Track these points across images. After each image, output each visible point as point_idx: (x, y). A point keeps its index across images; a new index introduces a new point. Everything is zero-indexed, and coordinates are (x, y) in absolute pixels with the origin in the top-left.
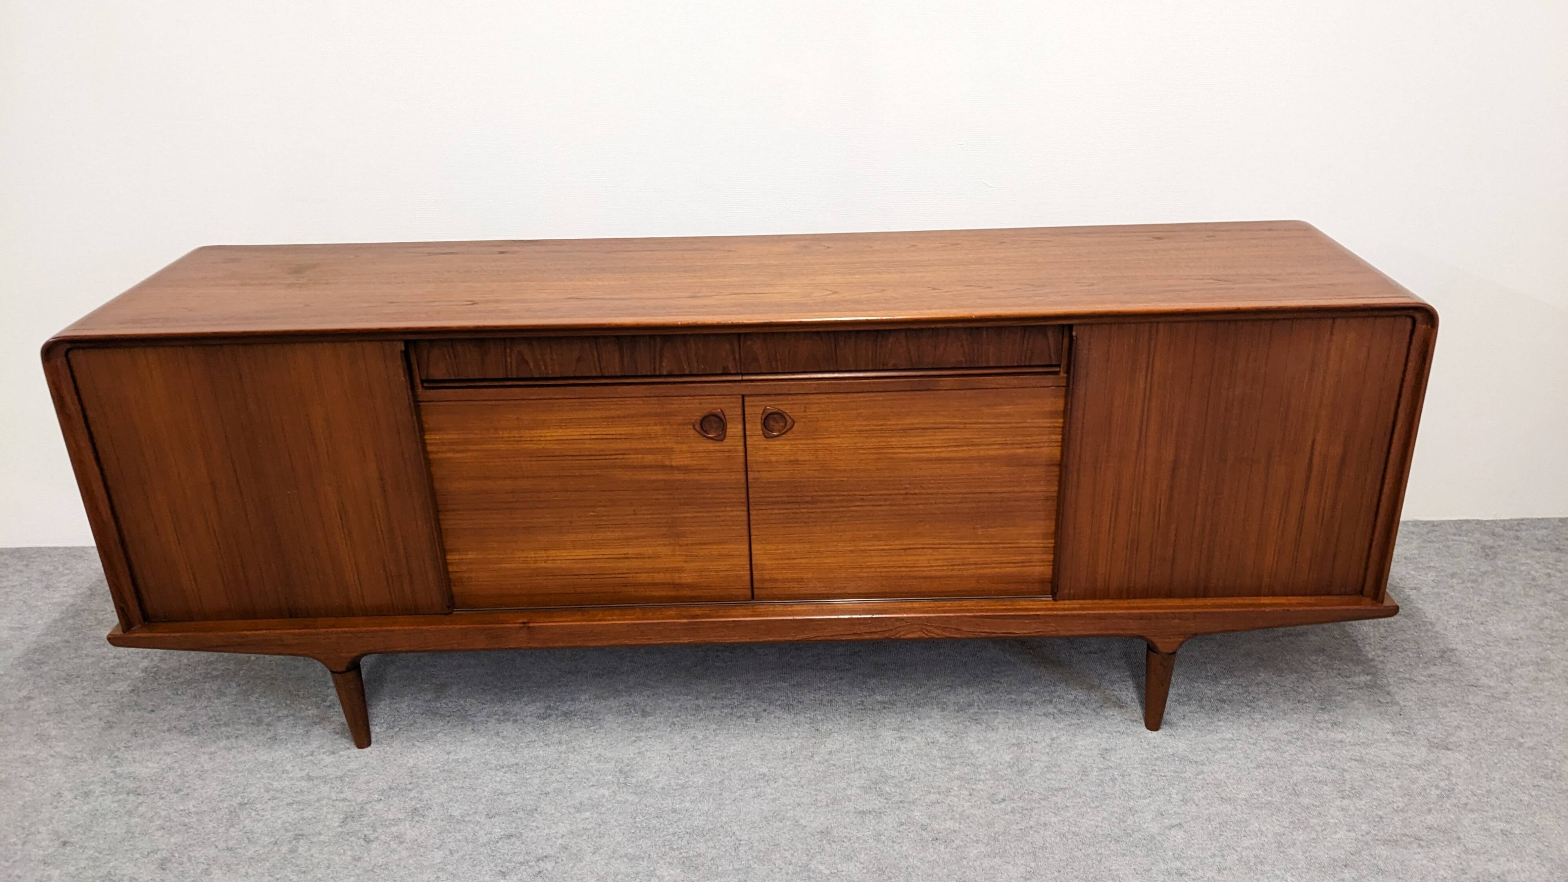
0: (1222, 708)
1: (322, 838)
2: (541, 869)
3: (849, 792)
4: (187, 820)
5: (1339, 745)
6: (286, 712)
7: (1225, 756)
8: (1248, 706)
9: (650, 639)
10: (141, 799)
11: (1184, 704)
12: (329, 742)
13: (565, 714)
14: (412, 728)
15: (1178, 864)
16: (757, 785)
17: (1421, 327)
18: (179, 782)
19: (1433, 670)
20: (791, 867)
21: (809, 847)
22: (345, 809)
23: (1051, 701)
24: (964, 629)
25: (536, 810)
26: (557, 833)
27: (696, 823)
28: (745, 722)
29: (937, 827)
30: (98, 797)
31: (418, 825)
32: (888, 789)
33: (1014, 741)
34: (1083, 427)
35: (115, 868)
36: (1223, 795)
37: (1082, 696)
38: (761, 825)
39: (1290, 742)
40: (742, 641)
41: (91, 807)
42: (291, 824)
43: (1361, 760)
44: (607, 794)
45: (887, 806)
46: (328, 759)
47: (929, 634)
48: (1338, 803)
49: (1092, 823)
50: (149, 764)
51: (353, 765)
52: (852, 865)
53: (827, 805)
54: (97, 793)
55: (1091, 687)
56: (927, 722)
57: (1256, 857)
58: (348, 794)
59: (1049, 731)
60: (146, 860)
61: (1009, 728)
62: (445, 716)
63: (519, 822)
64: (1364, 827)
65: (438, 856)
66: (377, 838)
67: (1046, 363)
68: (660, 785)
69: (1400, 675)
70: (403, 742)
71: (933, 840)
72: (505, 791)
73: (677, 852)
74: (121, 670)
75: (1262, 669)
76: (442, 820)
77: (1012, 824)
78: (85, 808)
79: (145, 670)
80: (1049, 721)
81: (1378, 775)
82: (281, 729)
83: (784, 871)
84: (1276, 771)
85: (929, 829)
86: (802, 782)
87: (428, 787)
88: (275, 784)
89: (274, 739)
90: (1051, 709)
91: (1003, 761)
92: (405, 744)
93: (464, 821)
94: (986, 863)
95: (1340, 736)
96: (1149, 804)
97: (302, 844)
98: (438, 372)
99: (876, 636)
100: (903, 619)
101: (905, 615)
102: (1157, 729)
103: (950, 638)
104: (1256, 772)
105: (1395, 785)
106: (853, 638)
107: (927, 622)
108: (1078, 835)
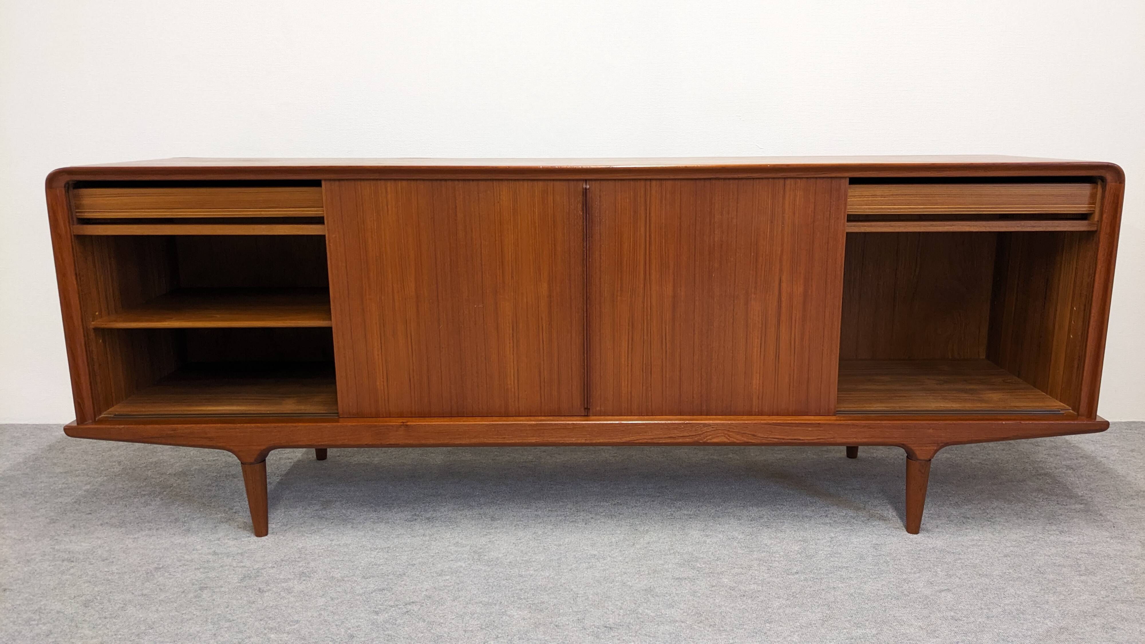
0: (967, 522)
1: (223, 589)
2: (408, 610)
3: (666, 567)
4: (110, 578)
5: (1069, 544)
6: (199, 515)
7: (976, 549)
8: (989, 521)
9: (504, 438)
10: (73, 564)
11: (935, 519)
12: (234, 533)
13: (428, 519)
14: (303, 525)
15: (952, 614)
16: (589, 561)
18: (105, 555)
19: (1132, 502)
20: (621, 611)
21: (636, 599)
22: (243, 572)
23: (827, 516)
24: (759, 435)
25: (404, 574)
26: (422, 588)
27: (539, 583)
28: (576, 524)
29: (744, 588)
30: (37, 562)
31: (304, 582)
32: (699, 565)
33: (800, 538)
35: (45, 605)
36: (980, 572)
37: (851, 513)
38: (594, 585)
39: (1028, 542)
40: (579, 442)
41: (31, 568)
42: (197, 580)
43: (1089, 553)
44: (464, 565)
45: (699, 575)
46: (231, 543)
47: (731, 439)
48: (1077, 578)
49: (874, 588)
50: (82, 544)
51: (252, 547)
52: (673, 611)
53: (649, 574)
54: (37, 560)
55: (858, 509)
56: (727, 526)
57: (1017, 610)
58: (247, 563)
59: (828, 533)
60: (73, 601)
61: (795, 531)
62: (330, 519)
63: (390, 581)
64: (1102, 592)
65: (321, 601)
66: (270, 590)
68: (508, 561)
69: (1107, 505)
70: (294, 534)
71: (741, 596)
72: (378, 563)
73: (524, 601)
74: (67, 491)
75: (994, 500)
76: (325, 579)
77: (807, 588)
78: (26, 569)
79: (87, 491)
80: (827, 527)
81: (1106, 562)
82: (194, 525)
83: (616, 613)
84: (1021, 559)
85: (736, 589)
86: (627, 560)
87: (314, 560)
88: (186, 557)
89: (189, 530)
90: (828, 520)
91: (792, 550)
92: (296, 534)
93: (344, 580)
94: (788, 611)
95: (1068, 539)
96: (919, 577)
97: (205, 594)
99: (688, 440)
100: (709, 425)
101: (711, 422)
102: (917, 532)
103: (748, 443)
104: (1005, 559)
105: (1121, 568)
106: (669, 441)
107: (730, 428)
108: (863, 594)
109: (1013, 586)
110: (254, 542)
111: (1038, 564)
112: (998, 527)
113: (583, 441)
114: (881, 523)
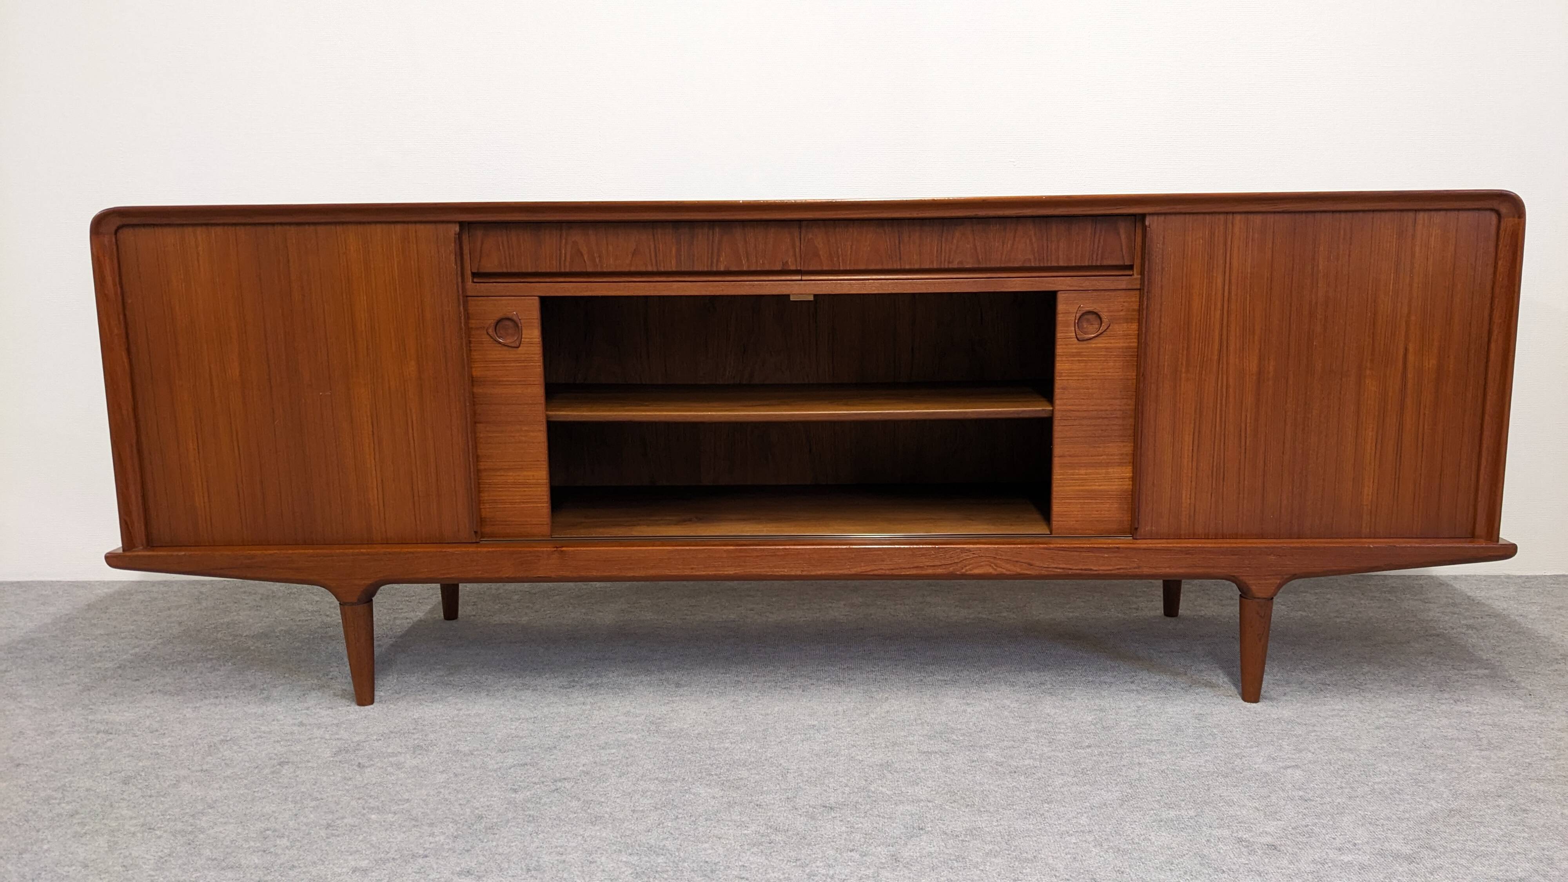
0: (1327, 689)
1: (310, 764)
2: (558, 787)
3: (911, 739)
4: (159, 751)
5: (1467, 715)
6: (283, 681)
7: (1337, 720)
8: (1356, 688)
10: (111, 736)
11: (1282, 686)
12: (328, 702)
13: (590, 685)
14: (420, 693)
15: (1301, 793)
16: (807, 732)
17: (1508, 223)
18: (156, 726)
19: (1556, 667)
20: (847, 789)
21: (867, 775)
22: (339, 745)
23: (1132, 682)
25: (555, 747)
26: (577, 763)
27: (737, 758)
28: (790, 691)
29: (1015, 764)
30: (64, 734)
31: (420, 757)
32: (955, 737)
33: (1096, 707)
34: (1160, 332)
35: (71, 782)
36: (1342, 746)
37: (1166, 678)
38: (811, 759)
39: (1409, 712)
40: (793, 574)
41: (54, 741)
42: (276, 754)
43: (1494, 725)
44: (636, 737)
45: (955, 748)
46: (324, 713)
47: (999, 569)
48: (1477, 753)
49: (1195, 764)
50: (125, 714)
51: (352, 717)
52: (917, 789)
53: (886, 747)
54: (64, 732)
55: (1178, 674)
56: (995, 693)
57: (1390, 789)
58: (343, 734)
59: (1134, 701)
60: (108, 777)
61: (1088, 699)
62: (458, 686)
63: (535, 755)
64: (1510, 770)
65: (441, 778)
66: (373, 765)
67: (1120, 263)
68: (696, 732)
69: (1522, 670)
70: (408, 702)
71: (1011, 772)
72: (521, 735)
73: (715, 777)
74: (108, 655)
75: (1365, 664)
76: (448, 753)
77: (1102, 763)
78: (47, 742)
79: (136, 654)
80: (1132, 695)
81: (1517, 735)
82: (275, 693)
83: (839, 791)
84: (1399, 731)
85: (1005, 765)
86: (857, 731)
87: (435, 732)
88: (263, 728)
89: (268, 698)
90: (1134, 687)
91: (1084, 721)
92: (412, 703)
93: (472, 754)
94: (1074, 789)
95: (1466, 709)
96: (1257, 752)
97: (286, 770)
98: (490, 265)
99: (940, 571)
100: (969, 550)
101: (971, 546)
102: (1256, 701)
103: (1020, 574)
104: (1376, 732)
105: (1538, 742)
106: (914, 572)
107: (997, 554)
108: (1179, 771)
109: (1386, 762)
110: (355, 712)
111: (1422, 736)
112: (1370, 696)
113: (799, 573)
114: (1207, 690)
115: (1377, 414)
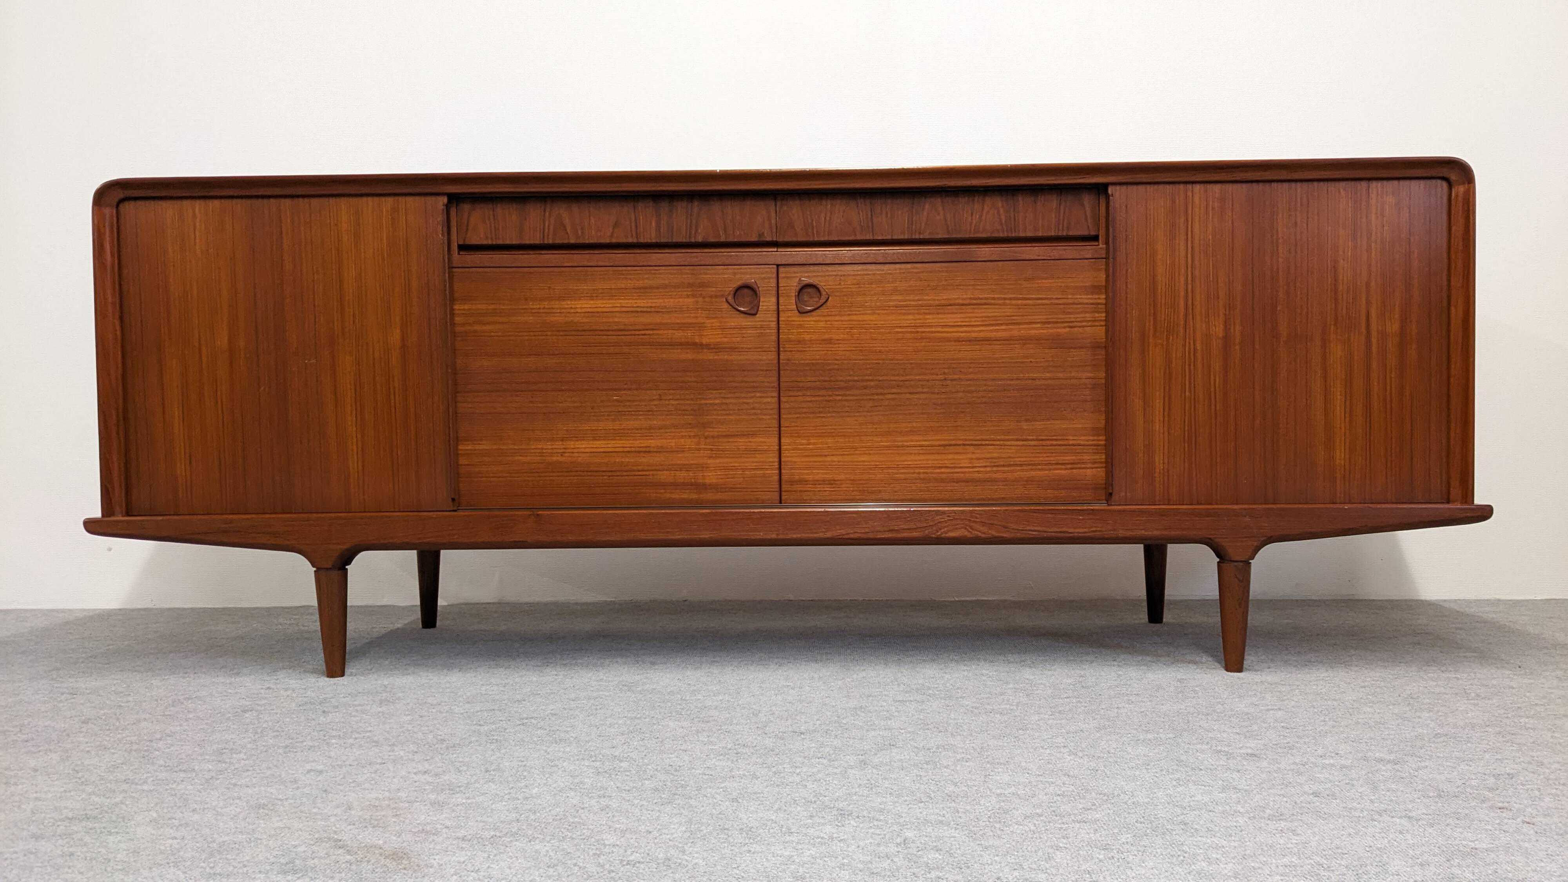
0: (1312, 665)
1: (274, 711)
2: (524, 722)
3: (886, 693)
4: (123, 704)
5: (1455, 679)
6: (255, 664)
7: (1322, 683)
10: (75, 696)
11: (1266, 661)
12: (298, 676)
13: (565, 664)
14: (393, 670)
16: (780, 690)
17: (1458, 187)
18: (122, 690)
19: (1547, 651)
20: (818, 722)
21: (839, 714)
22: (305, 700)
23: (1114, 661)
24: (1012, 526)
25: (524, 700)
26: (545, 708)
27: (708, 704)
28: (767, 666)
29: (991, 707)
31: (386, 706)
32: (931, 692)
33: (1076, 675)
34: (1127, 298)
35: (30, 722)
37: (1148, 658)
38: (783, 705)
39: (1395, 678)
40: (769, 537)
41: (18, 699)
42: (240, 706)
43: (1483, 685)
44: (607, 694)
45: (930, 699)
46: (293, 682)
47: (973, 532)
48: (1465, 701)
49: (1175, 708)
50: (92, 683)
51: (321, 684)
52: (890, 722)
53: (861, 697)
54: (28, 694)
55: (1160, 655)
56: (974, 667)
57: (1376, 722)
58: (311, 694)
59: (1115, 672)
60: (68, 720)
61: (1069, 670)
62: (431, 666)
63: (503, 705)
64: (1499, 711)
65: (406, 718)
66: (337, 711)
67: (1085, 233)
68: (669, 690)
69: (1511, 653)
70: (379, 675)
71: (986, 712)
72: (490, 693)
73: (684, 715)
74: (81, 650)
76: (415, 704)
77: (1080, 707)
79: (109, 649)
80: (1113, 668)
81: (1506, 691)
82: (245, 671)
83: (810, 723)
84: (1385, 689)
85: (981, 708)
86: (832, 689)
87: (403, 692)
88: (230, 691)
91: (1063, 683)
92: (383, 676)
93: (439, 704)
94: (1050, 722)
95: (1454, 676)
96: (1239, 701)
97: (249, 715)
98: (475, 239)
99: (915, 534)
100: (944, 513)
101: (947, 509)
102: (1240, 669)
103: (996, 537)
105: (1528, 695)
106: (890, 535)
107: (972, 517)
109: (1371, 707)
111: (1409, 692)
113: (774, 536)
115: (1344, 377)
